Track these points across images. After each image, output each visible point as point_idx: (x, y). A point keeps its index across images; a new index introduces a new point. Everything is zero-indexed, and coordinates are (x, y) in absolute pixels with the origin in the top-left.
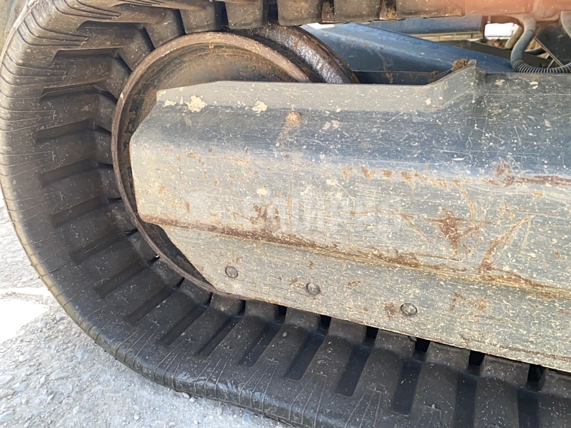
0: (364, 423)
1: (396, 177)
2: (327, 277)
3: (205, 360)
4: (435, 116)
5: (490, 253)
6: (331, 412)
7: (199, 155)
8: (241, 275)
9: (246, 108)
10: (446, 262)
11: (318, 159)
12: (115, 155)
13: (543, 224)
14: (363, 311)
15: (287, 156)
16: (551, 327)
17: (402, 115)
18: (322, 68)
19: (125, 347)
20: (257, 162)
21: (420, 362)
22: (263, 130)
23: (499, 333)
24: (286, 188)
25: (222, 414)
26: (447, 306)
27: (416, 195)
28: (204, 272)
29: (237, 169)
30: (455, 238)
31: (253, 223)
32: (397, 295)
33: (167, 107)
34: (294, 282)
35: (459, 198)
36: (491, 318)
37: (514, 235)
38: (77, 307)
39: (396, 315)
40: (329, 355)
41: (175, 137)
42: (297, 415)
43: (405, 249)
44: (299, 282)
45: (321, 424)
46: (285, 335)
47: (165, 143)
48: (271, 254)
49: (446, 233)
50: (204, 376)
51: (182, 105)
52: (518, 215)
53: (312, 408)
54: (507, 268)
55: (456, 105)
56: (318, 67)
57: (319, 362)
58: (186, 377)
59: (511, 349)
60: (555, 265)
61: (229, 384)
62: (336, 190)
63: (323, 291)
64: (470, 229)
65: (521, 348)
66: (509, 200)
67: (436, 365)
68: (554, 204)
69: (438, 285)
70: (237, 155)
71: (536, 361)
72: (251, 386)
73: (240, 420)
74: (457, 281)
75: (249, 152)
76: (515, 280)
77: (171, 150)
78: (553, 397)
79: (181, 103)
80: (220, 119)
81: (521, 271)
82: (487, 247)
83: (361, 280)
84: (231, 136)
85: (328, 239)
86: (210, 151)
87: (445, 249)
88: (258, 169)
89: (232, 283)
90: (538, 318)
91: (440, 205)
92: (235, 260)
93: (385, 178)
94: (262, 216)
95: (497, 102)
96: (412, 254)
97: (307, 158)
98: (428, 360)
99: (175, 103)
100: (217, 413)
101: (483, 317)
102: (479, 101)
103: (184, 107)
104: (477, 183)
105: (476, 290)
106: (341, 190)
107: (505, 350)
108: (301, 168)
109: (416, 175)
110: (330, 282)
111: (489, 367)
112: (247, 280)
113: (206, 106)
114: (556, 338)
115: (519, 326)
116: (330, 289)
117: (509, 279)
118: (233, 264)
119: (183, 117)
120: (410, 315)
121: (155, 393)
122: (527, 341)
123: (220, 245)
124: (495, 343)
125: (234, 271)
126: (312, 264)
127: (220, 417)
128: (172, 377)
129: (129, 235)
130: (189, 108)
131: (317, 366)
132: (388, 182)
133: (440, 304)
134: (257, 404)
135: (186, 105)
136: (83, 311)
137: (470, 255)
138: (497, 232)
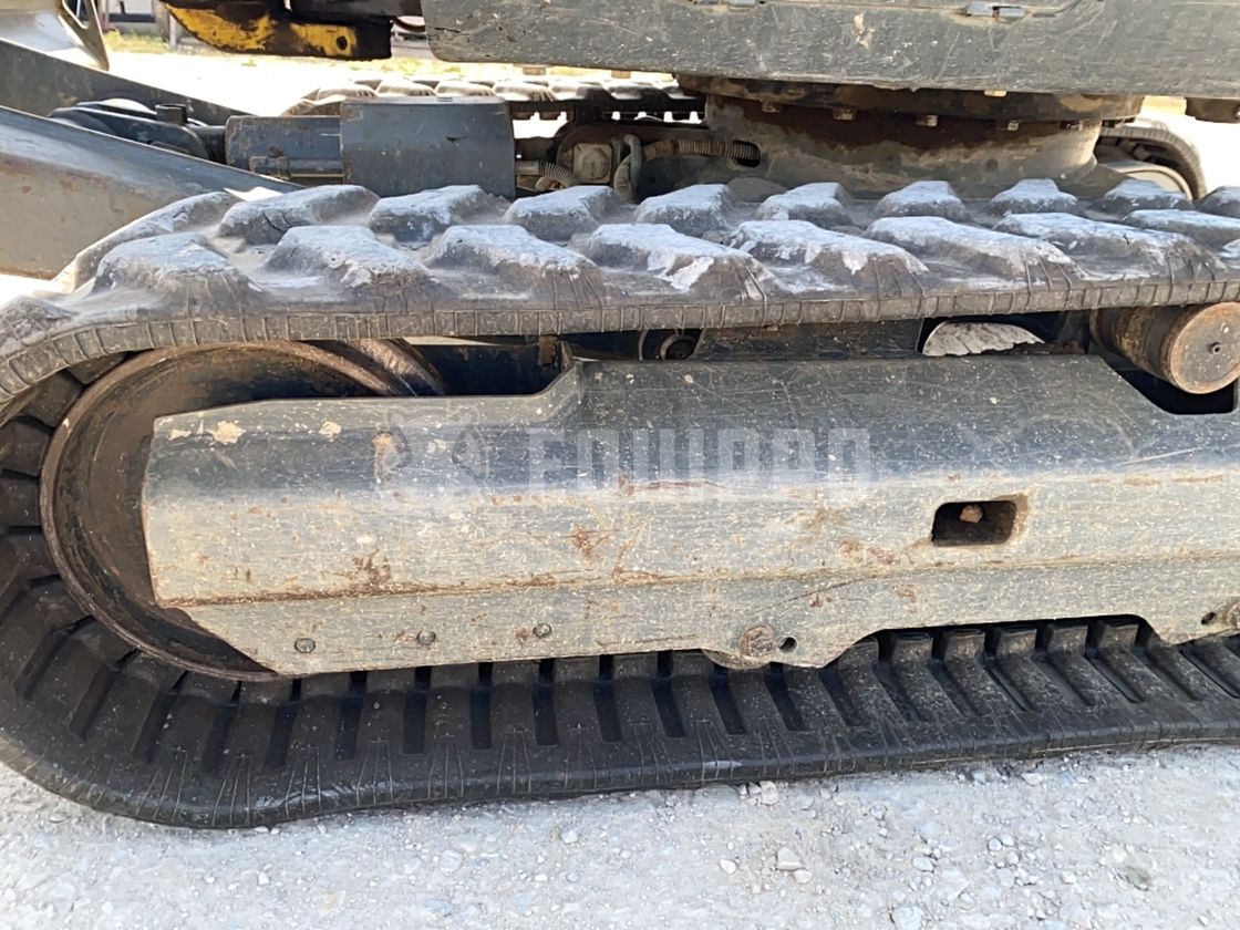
0: (517, 768)
1: (527, 502)
2: (445, 619)
3: (284, 771)
4: (547, 425)
5: (620, 557)
6: (476, 772)
7: (267, 509)
8: (320, 646)
9: (310, 432)
10: (581, 574)
11: (437, 494)
12: (47, 511)
13: (662, 524)
14: (491, 646)
15: (396, 495)
16: (676, 611)
17: (513, 427)
18: (396, 367)
19: (155, 797)
20: (357, 507)
21: (548, 685)
22: (349, 462)
23: (632, 630)
24: (397, 531)
25: (327, 832)
26: (582, 616)
27: (549, 515)
28: (259, 655)
29: (327, 519)
30: (588, 550)
31: (351, 579)
32: (528, 618)
33: (176, 440)
34: (399, 636)
35: (588, 513)
36: (624, 616)
37: (640, 538)
38: (56, 765)
39: (529, 639)
40: (445, 711)
41: (220, 489)
42: (438, 789)
43: (540, 571)
44: (406, 635)
45: (470, 788)
46: (377, 706)
47: (208, 499)
48: (367, 610)
49: (580, 546)
50: (294, 791)
51: (203, 435)
52: (641, 520)
53: (455, 775)
54: (636, 568)
55: (565, 409)
56: (392, 366)
57: (438, 723)
58: (267, 803)
59: (645, 642)
60: (674, 557)
61: (337, 788)
62: (461, 524)
63: (439, 637)
64: (601, 540)
65: (653, 637)
66: (632, 508)
67: (567, 683)
68: (668, 506)
69: (571, 597)
70: (327, 501)
71: (666, 646)
72: (369, 779)
73: (354, 829)
74: (589, 588)
75: (342, 497)
76: (644, 578)
77: (221, 508)
78: (684, 677)
79: (201, 431)
80: (276, 452)
81: (649, 568)
82: (618, 552)
83: (488, 612)
84: (306, 476)
85: (453, 578)
86: (284, 501)
87: (579, 562)
88: (358, 515)
89: (306, 660)
90: (665, 606)
91: (571, 521)
92: (311, 629)
93: (515, 504)
94: (365, 569)
95: (602, 402)
96: (548, 574)
97: (423, 494)
98: (556, 681)
99: (189, 432)
100: (320, 832)
101: (616, 617)
102: (585, 402)
103: (207, 437)
104: (603, 496)
105: (608, 593)
106: (468, 523)
107: (640, 644)
108: (416, 507)
109: (547, 497)
110: (448, 624)
111: (621, 667)
112: (330, 649)
113: (244, 434)
114: (681, 620)
115: (650, 617)
116: (450, 631)
117: (639, 577)
118: (308, 635)
119: (212, 453)
120: (544, 635)
121: (213, 844)
122: (658, 630)
123: (286, 615)
124: (630, 639)
125: (310, 642)
126: (424, 608)
127: (328, 836)
128: (247, 809)
129: (75, 630)
130: (217, 438)
131: (438, 729)
132: (519, 507)
133: (575, 616)
134: (384, 796)
135: (210, 435)
136: (66, 769)
137: (603, 563)
138: (624, 538)
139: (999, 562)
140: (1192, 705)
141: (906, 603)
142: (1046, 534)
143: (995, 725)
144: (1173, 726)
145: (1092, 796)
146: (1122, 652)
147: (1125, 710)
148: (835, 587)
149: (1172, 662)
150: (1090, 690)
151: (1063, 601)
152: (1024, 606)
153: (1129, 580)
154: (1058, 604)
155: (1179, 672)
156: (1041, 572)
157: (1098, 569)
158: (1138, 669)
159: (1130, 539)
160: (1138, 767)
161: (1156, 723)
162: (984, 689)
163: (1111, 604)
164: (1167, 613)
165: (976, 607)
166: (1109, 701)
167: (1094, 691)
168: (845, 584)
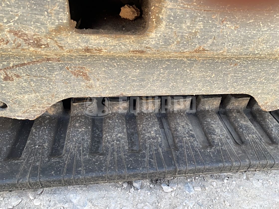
139: (142, 52)
140: (271, 147)
141: (83, 81)
142: (181, 28)
143: (146, 159)
144: (258, 162)
145: (200, 201)
146: (238, 112)
147: (230, 150)
148: (17, 66)
149: (264, 119)
150: (213, 136)
151: (201, 84)
152: (173, 86)
153: (247, 72)
154: (197, 86)
155: (267, 125)
156: (184, 63)
157: (226, 63)
158: (245, 123)
159: (252, 38)
160: (234, 179)
161: (247, 160)
162: (150, 132)
163: (233, 87)
164: (268, 94)
165: (137, 86)
166: (222, 144)
167: (215, 137)
168: (24, 64)
